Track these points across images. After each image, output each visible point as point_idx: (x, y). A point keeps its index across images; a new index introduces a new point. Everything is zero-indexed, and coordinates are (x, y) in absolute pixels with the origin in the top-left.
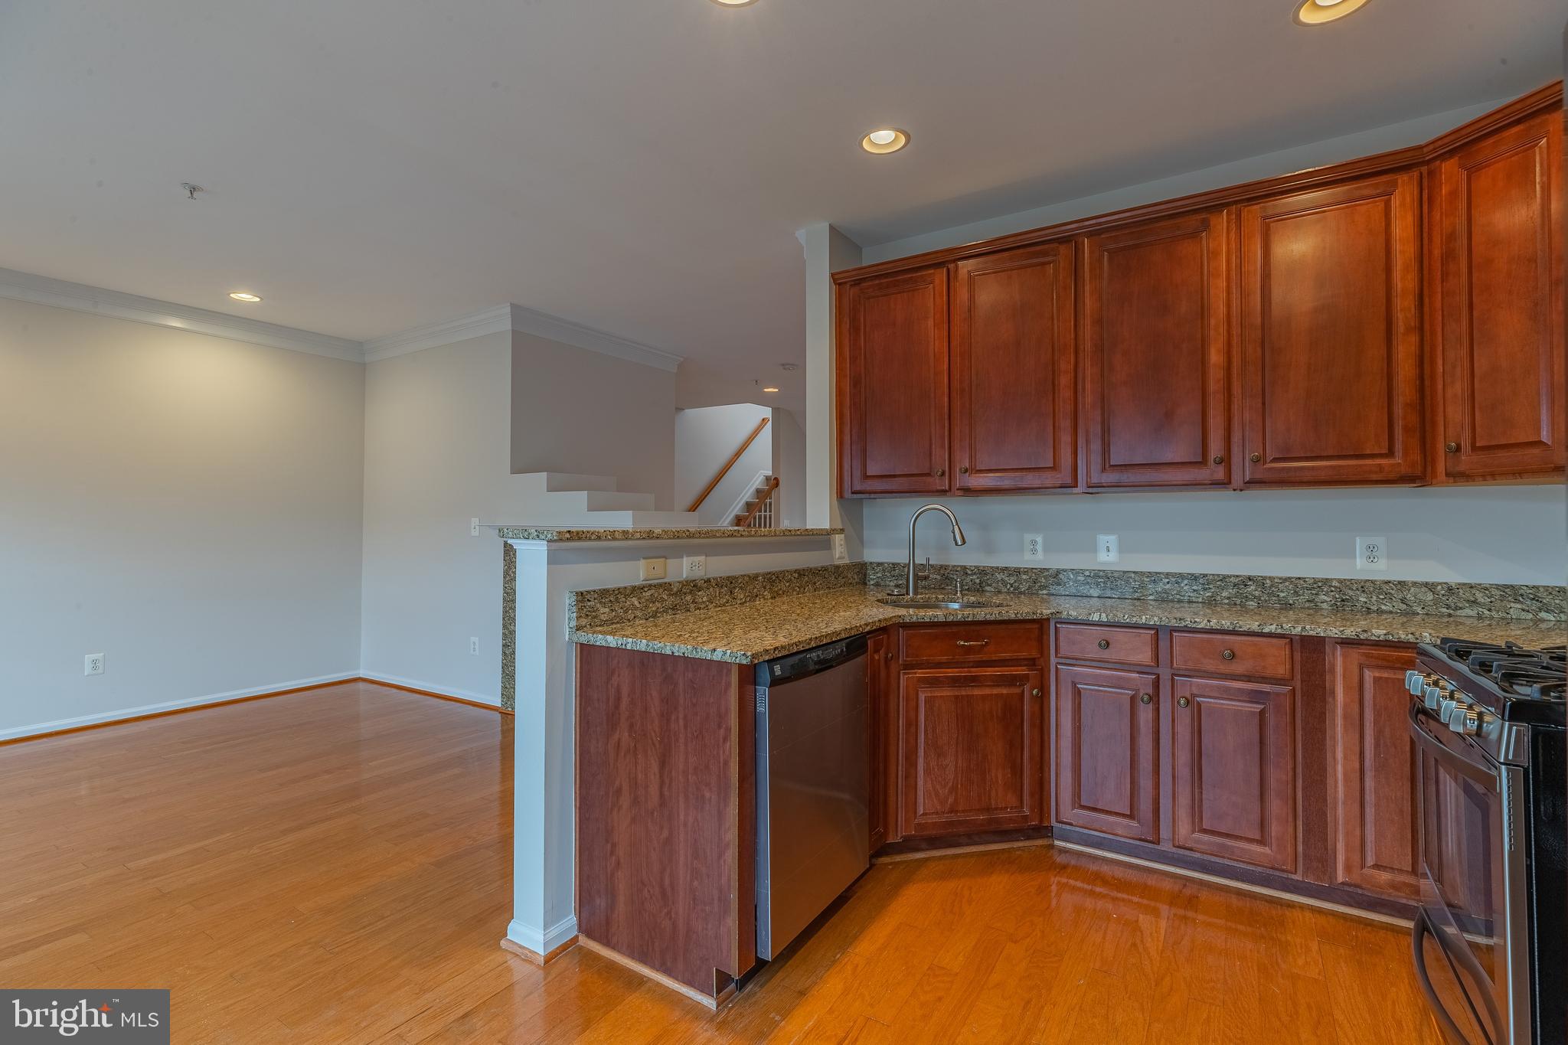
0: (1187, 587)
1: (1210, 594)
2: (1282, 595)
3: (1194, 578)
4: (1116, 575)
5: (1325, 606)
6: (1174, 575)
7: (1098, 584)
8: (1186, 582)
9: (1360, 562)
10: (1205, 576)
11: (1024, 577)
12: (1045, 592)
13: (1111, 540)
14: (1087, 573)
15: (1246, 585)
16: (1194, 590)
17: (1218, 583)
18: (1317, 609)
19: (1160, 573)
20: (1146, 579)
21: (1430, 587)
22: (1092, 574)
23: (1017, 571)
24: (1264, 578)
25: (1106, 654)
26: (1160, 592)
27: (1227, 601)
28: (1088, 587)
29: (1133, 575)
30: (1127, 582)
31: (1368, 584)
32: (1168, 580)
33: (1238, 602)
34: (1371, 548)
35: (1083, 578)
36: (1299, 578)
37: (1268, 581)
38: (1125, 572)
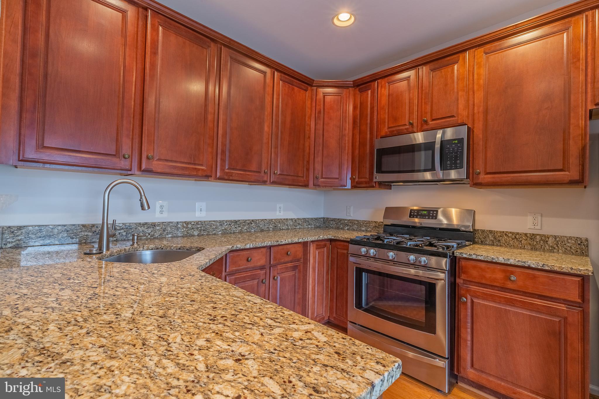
0: (233, 226)
1: (240, 229)
2: (261, 226)
3: (236, 222)
4: (206, 223)
5: (271, 229)
6: (229, 221)
7: (197, 228)
8: (233, 224)
9: (278, 213)
10: (239, 221)
11: (158, 228)
12: (170, 236)
13: (203, 205)
14: (193, 223)
15: (251, 224)
16: (236, 227)
17: (243, 223)
18: (269, 230)
19: (224, 221)
20: (218, 224)
21: (292, 219)
22: (195, 224)
23: (154, 225)
24: (257, 220)
25: (250, 265)
26: (223, 230)
27: (245, 231)
28: (193, 230)
29: (213, 223)
30: (211, 226)
31: (281, 220)
32: (226, 224)
33: (249, 231)
34: (280, 208)
35: (190, 226)
36: (265, 219)
37: (257, 221)
38: (210, 221)
